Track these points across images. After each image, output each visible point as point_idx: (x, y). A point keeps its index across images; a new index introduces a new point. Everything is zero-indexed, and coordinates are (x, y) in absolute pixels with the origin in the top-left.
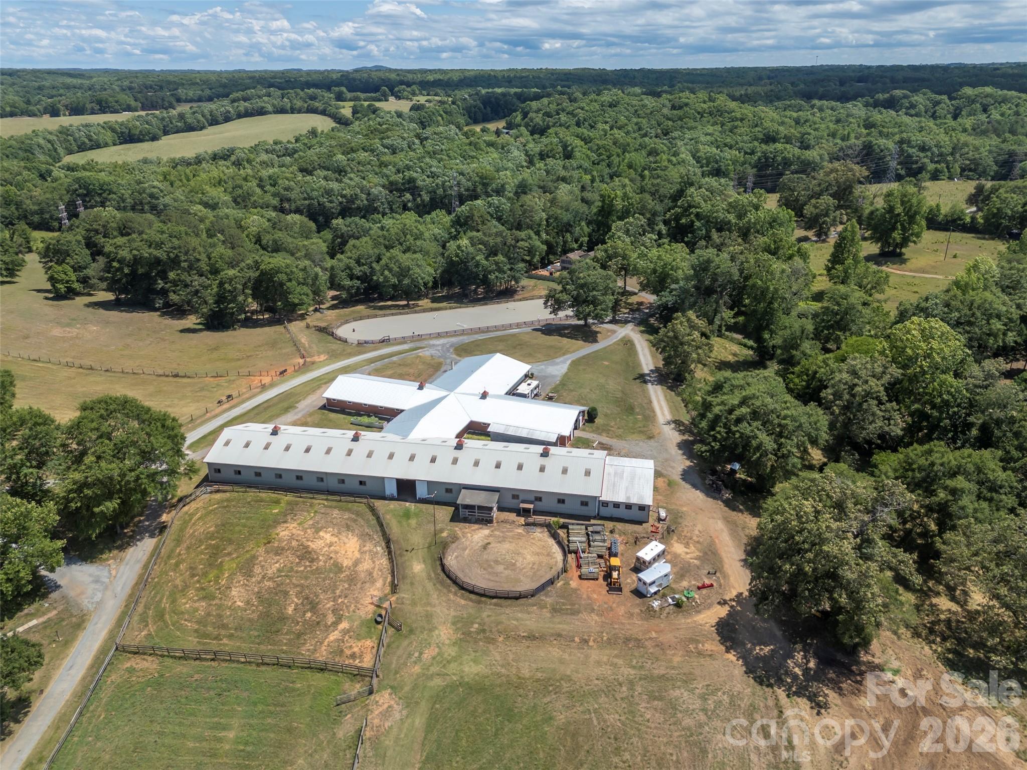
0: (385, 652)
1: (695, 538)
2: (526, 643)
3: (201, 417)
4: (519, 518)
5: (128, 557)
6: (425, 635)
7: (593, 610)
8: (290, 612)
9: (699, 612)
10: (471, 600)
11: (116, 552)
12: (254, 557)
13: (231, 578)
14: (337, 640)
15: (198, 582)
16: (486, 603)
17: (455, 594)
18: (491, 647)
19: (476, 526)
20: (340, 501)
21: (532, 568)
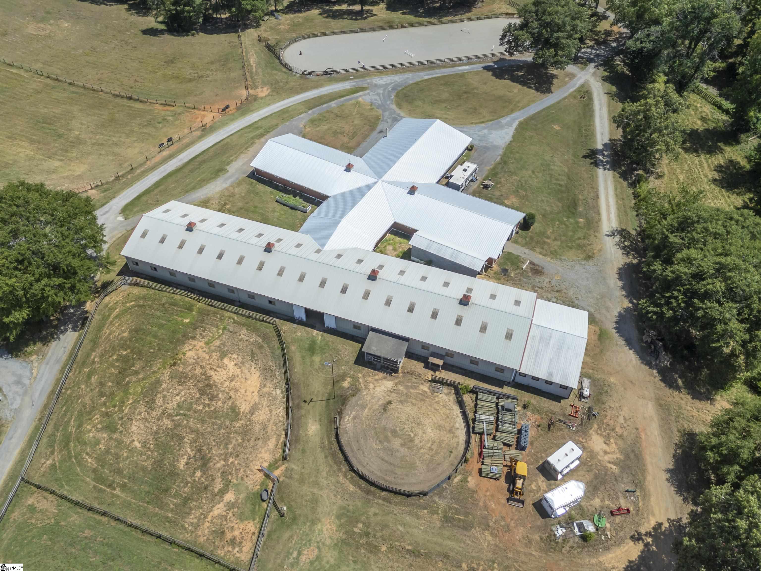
0: (265, 543)
1: (618, 429)
2: (410, 559)
3: (141, 165)
4: (427, 370)
5: (50, 354)
6: (306, 528)
7: (487, 527)
8: (182, 467)
9: (607, 549)
10: (360, 487)
11: (39, 345)
12: (158, 382)
13: (134, 407)
14: (221, 517)
15: (105, 404)
16: (374, 494)
17: (345, 476)
18: (373, 558)
19: (381, 375)
20: (249, 317)
21: (431, 449)
